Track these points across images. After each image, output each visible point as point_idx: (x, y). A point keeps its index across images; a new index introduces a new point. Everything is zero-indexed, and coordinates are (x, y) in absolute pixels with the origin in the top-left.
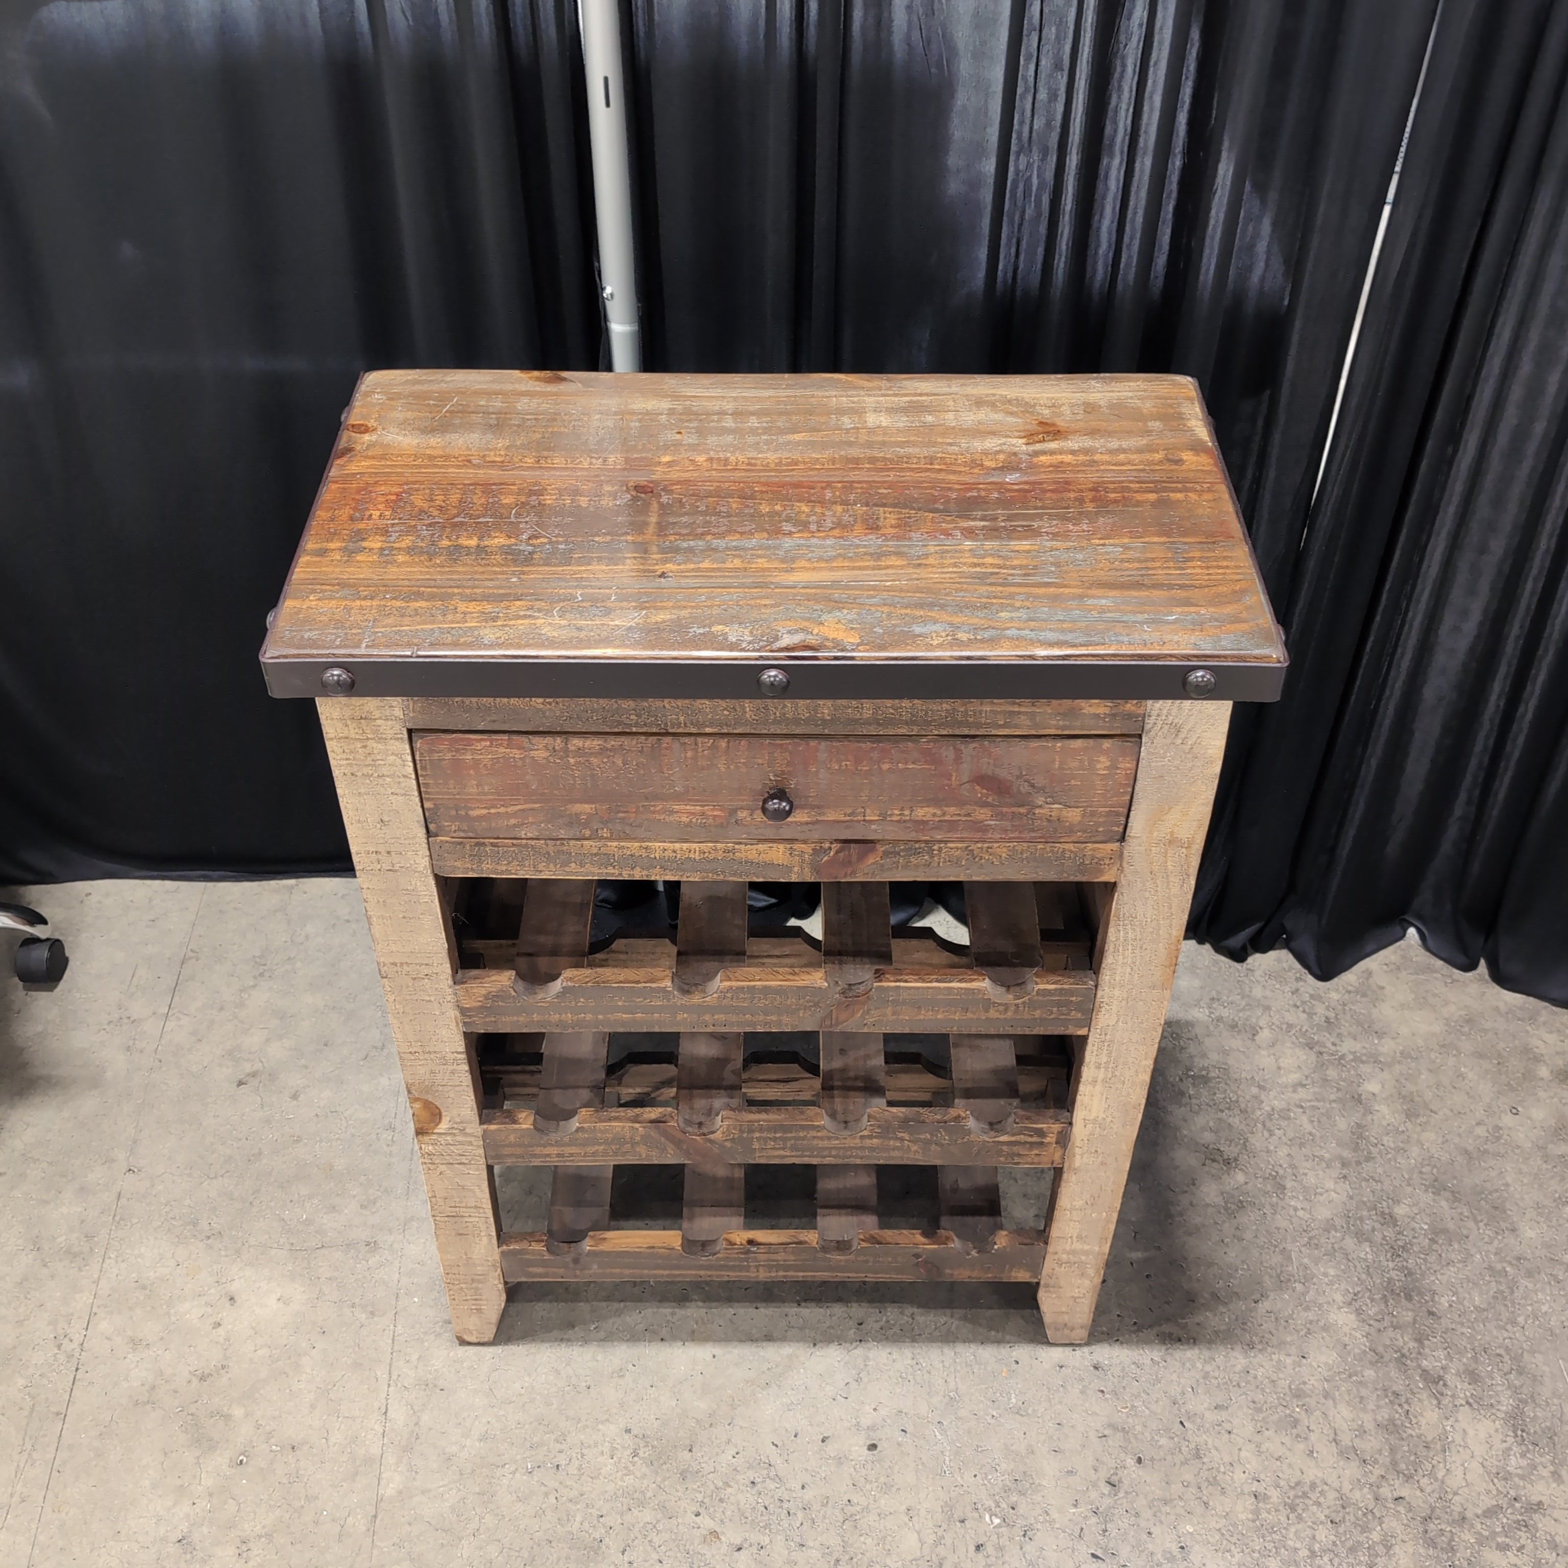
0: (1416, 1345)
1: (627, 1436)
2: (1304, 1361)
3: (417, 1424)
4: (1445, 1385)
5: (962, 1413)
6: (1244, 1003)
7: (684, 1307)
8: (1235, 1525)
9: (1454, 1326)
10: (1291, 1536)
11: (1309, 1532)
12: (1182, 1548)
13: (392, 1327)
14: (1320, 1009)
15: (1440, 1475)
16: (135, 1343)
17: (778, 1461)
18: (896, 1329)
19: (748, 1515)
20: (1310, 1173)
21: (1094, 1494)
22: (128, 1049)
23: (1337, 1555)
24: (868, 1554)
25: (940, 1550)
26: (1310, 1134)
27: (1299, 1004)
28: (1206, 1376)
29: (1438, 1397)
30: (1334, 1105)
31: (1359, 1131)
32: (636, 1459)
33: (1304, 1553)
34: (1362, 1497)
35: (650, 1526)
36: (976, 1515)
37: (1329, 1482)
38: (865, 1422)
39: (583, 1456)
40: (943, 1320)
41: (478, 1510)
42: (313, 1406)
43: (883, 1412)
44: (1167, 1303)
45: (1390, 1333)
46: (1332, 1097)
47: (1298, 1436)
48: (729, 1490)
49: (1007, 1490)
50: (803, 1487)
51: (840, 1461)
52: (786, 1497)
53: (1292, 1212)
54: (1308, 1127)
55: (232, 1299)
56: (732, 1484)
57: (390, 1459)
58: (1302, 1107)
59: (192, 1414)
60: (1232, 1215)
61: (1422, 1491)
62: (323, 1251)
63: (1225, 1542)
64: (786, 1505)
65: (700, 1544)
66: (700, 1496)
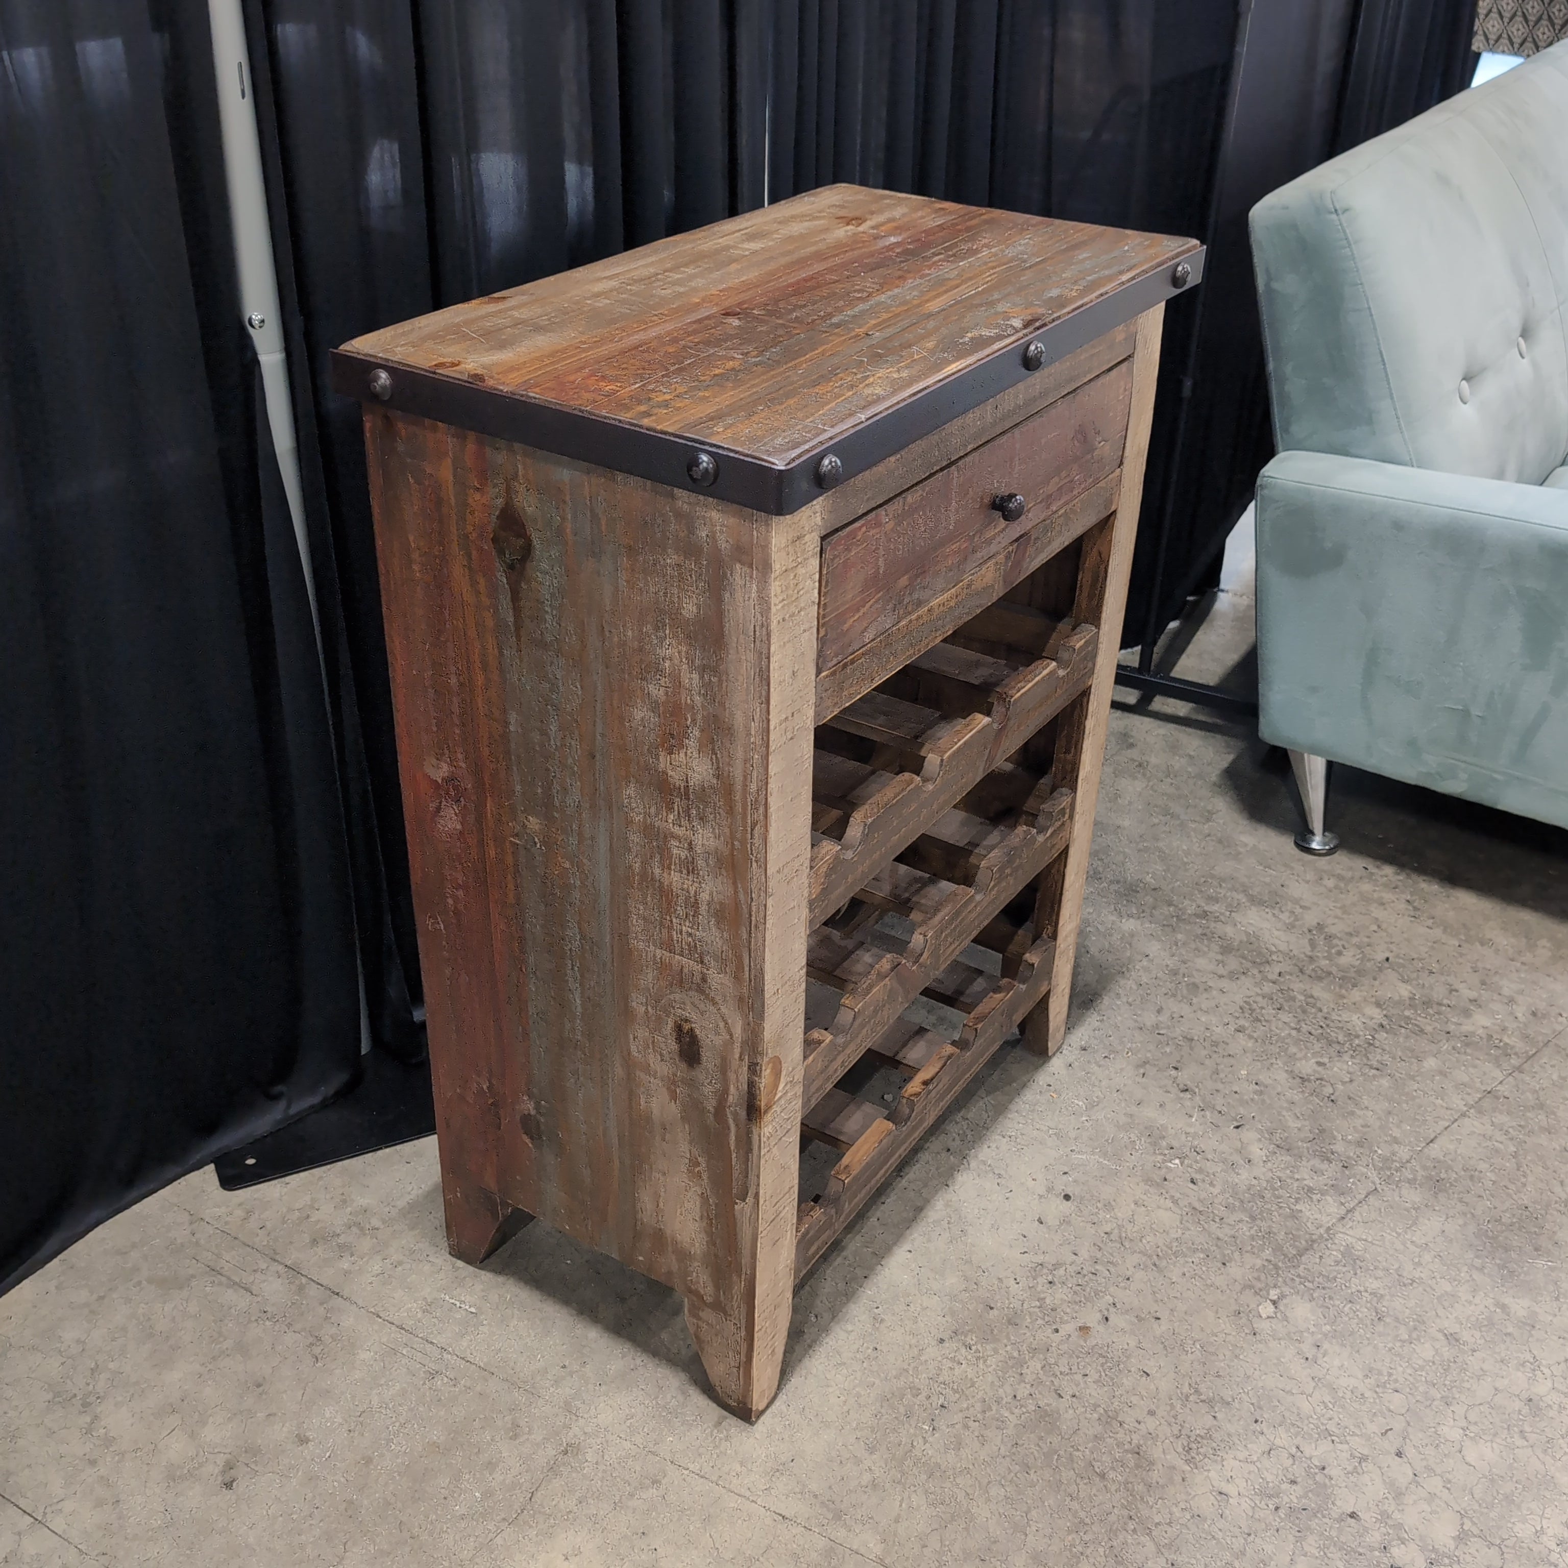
0: (1173, 908)
1: (946, 1344)
2: (1150, 957)
3: (816, 1496)
4: (1211, 913)
5: (1072, 1135)
7: (843, 1248)
8: (1254, 1051)
9: (1171, 886)
10: (1278, 1031)
11: (1280, 1023)
12: (1256, 1083)
13: (686, 1472)
15: (1274, 949)
17: (1040, 1258)
18: (970, 1133)
19: (1078, 1299)
21: (1187, 1103)
24: (1160, 1244)
25: (1182, 1203)
28: (1129, 1004)
29: (1218, 920)
32: (974, 1348)
33: (1294, 1033)
34: (1269, 988)
35: (1047, 1367)
36: (1164, 1170)
37: (1249, 994)
38: (1042, 1190)
39: (944, 1383)
40: (981, 1104)
41: (948, 1485)
43: (1039, 1176)
45: (1156, 912)
47: (1206, 990)
48: (1048, 1301)
49: (1154, 1144)
50: (1076, 1254)
51: (1065, 1222)
52: (1077, 1268)
56: (1042, 1296)
61: (1280, 962)
62: (538, 1495)
63: (1264, 1062)
64: (1085, 1272)
65: (1085, 1342)
66: (1040, 1322)
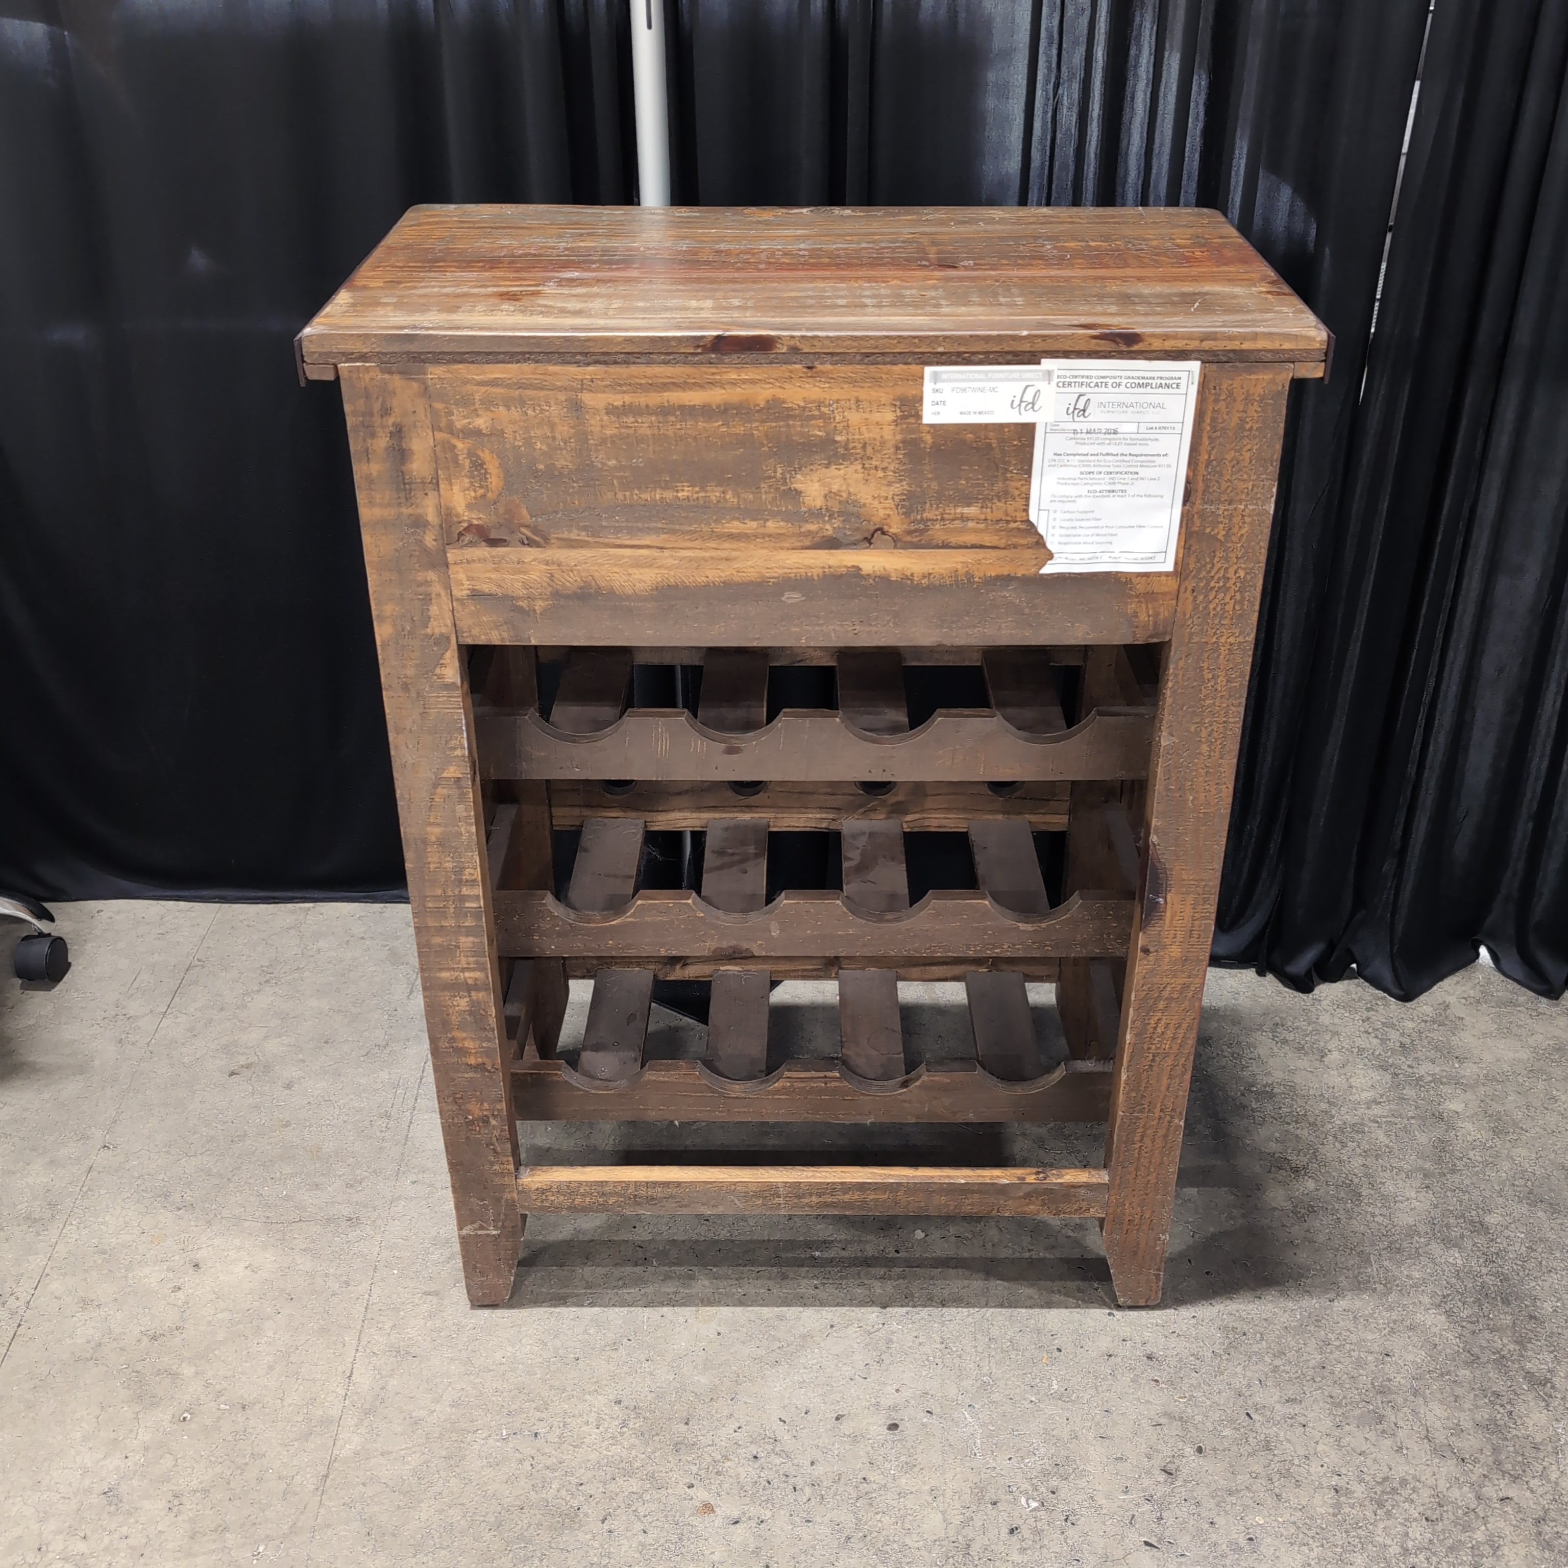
0: (1517, 1348)
1: (616, 1407)
2: (1389, 1359)
3: (383, 1388)
4: (1553, 1387)
5: (996, 1397)
6: (1310, 1028)
8: (1312, 1518)
9: (1560, 1331)
10: (1380, 1532)
11: (1400, 1529)
12: (1251, 1539)
13: (367, 1296)
14: (1394, 1035)
15: (1553, 1476)
16: (85, 1303)
17: (785, 1437)
19: (748, 1488)
20: (1389, 1183)
21: (1147, 1482)
22: (120, 1041)
23: (1434, 1554)
24: (884, 1533)
25: (969, 1532)
26: (1387, 1146)
27: (1370, 1030)
28: (1275, 1369)
29: (1547, 1400)
30: (1413, 1121)
31: (1442, 1147)
32: (625, 1429)
34: (1462, 1496)
35: (635, 1496)
36: (1009, 1497)
37: (1423, 1478)
38: (885, 1402)
39: (565, 1424)
41: (443, 1474)
42: (271, 1368)
43: (906, 1393)
45: (1487, 1334)
46: (1410, 1114)
47: (1384, 1432)
48: (728, 1464)
49: (1045, 1474)
50: (812, 1463)
51: (855, 1439)
52: (792, 1471)
53: (1369, 1217)
54: (1383, 1139)
55: (196, 1265)
56: (731, 1457)
57: (350, 1420)
58: (1377, 1122)
59: (137, 1372)
60: (1302, 1219)
61: (1532, 1492)
63: (1301, 1536)
64: (791, 1480)
65: (691, 1515)
66: (694, 1469)
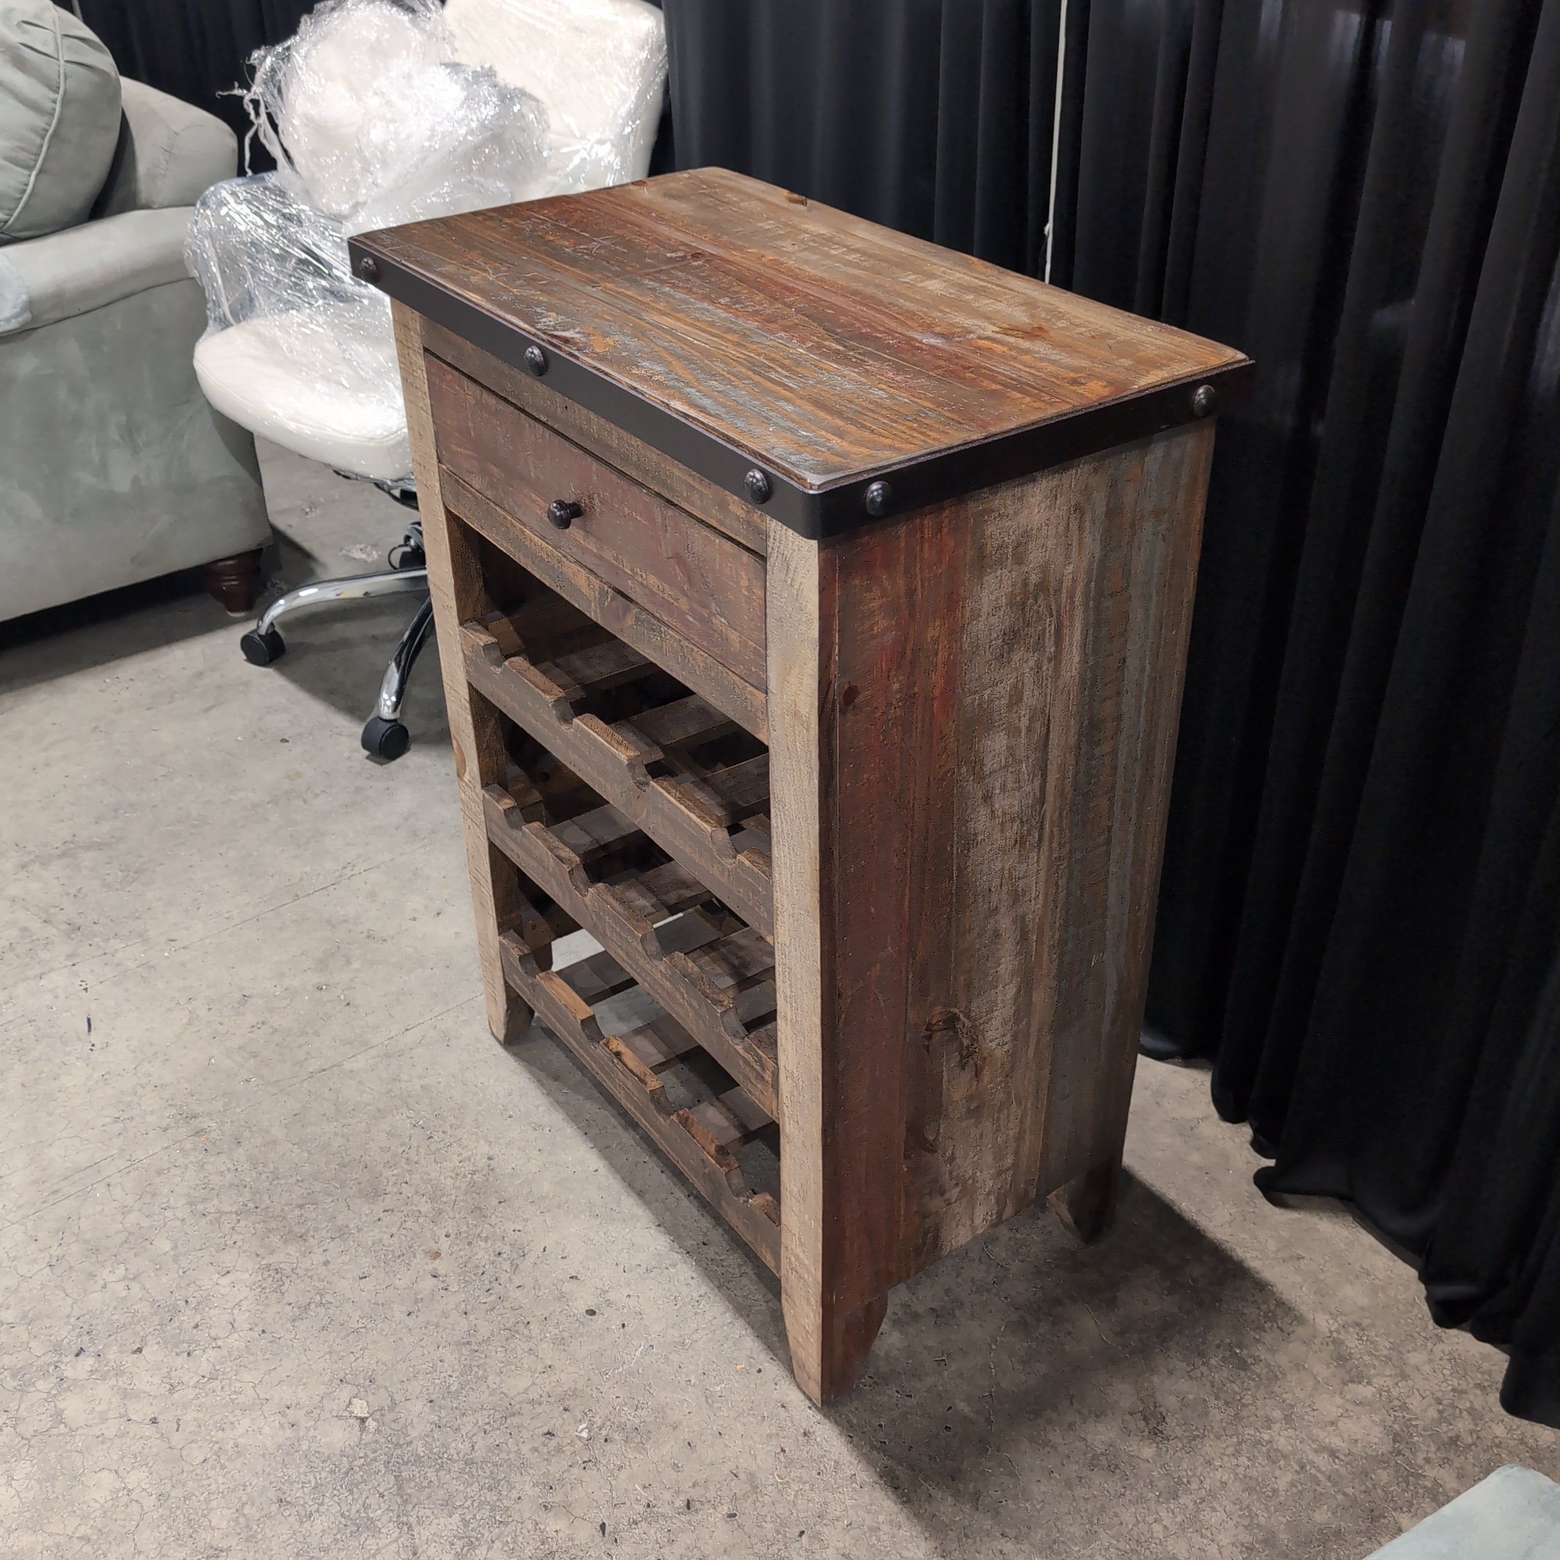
1: (485, 1160)
3: (411, 1049)
5: (674, 1357)
7: (625, 1129)
14: (1462, 1426)
16: (372, 895)
17: (531, 1259)
18: (720, 1270)
19: (469, 1265)
20: (1221, 1515)
21: (667, 1496)
24: (488, 1360)
25: (527, 1408)
26: (1275, 1491)
27: (1446, 1402)
28: (875, 1530)
30: (1340, 1497)
32: (469, 1176)
35: (417, 1214)
36: (580, 1416)
38: (611, 1296)
39: (450, 1145)
40: (758, 1296)
41: (365, 1117)
42: (386, 995)
43: (632, 1302)
44: (931, 1458)
46: (1350, 1491)
48: (482, 1244)
49: (622, 1427)
50: (519, 1287)
51: (562, 1297)
52: (502, 1280)
53: (1150, 1519)
55: (439, 913)
56: (489, 1242)
57: (374, 1052)
58: (1303, 1467)
59: (339, 948)
60: (1092, 1466)
64: (495, 1285)
65: (423, 1250)
